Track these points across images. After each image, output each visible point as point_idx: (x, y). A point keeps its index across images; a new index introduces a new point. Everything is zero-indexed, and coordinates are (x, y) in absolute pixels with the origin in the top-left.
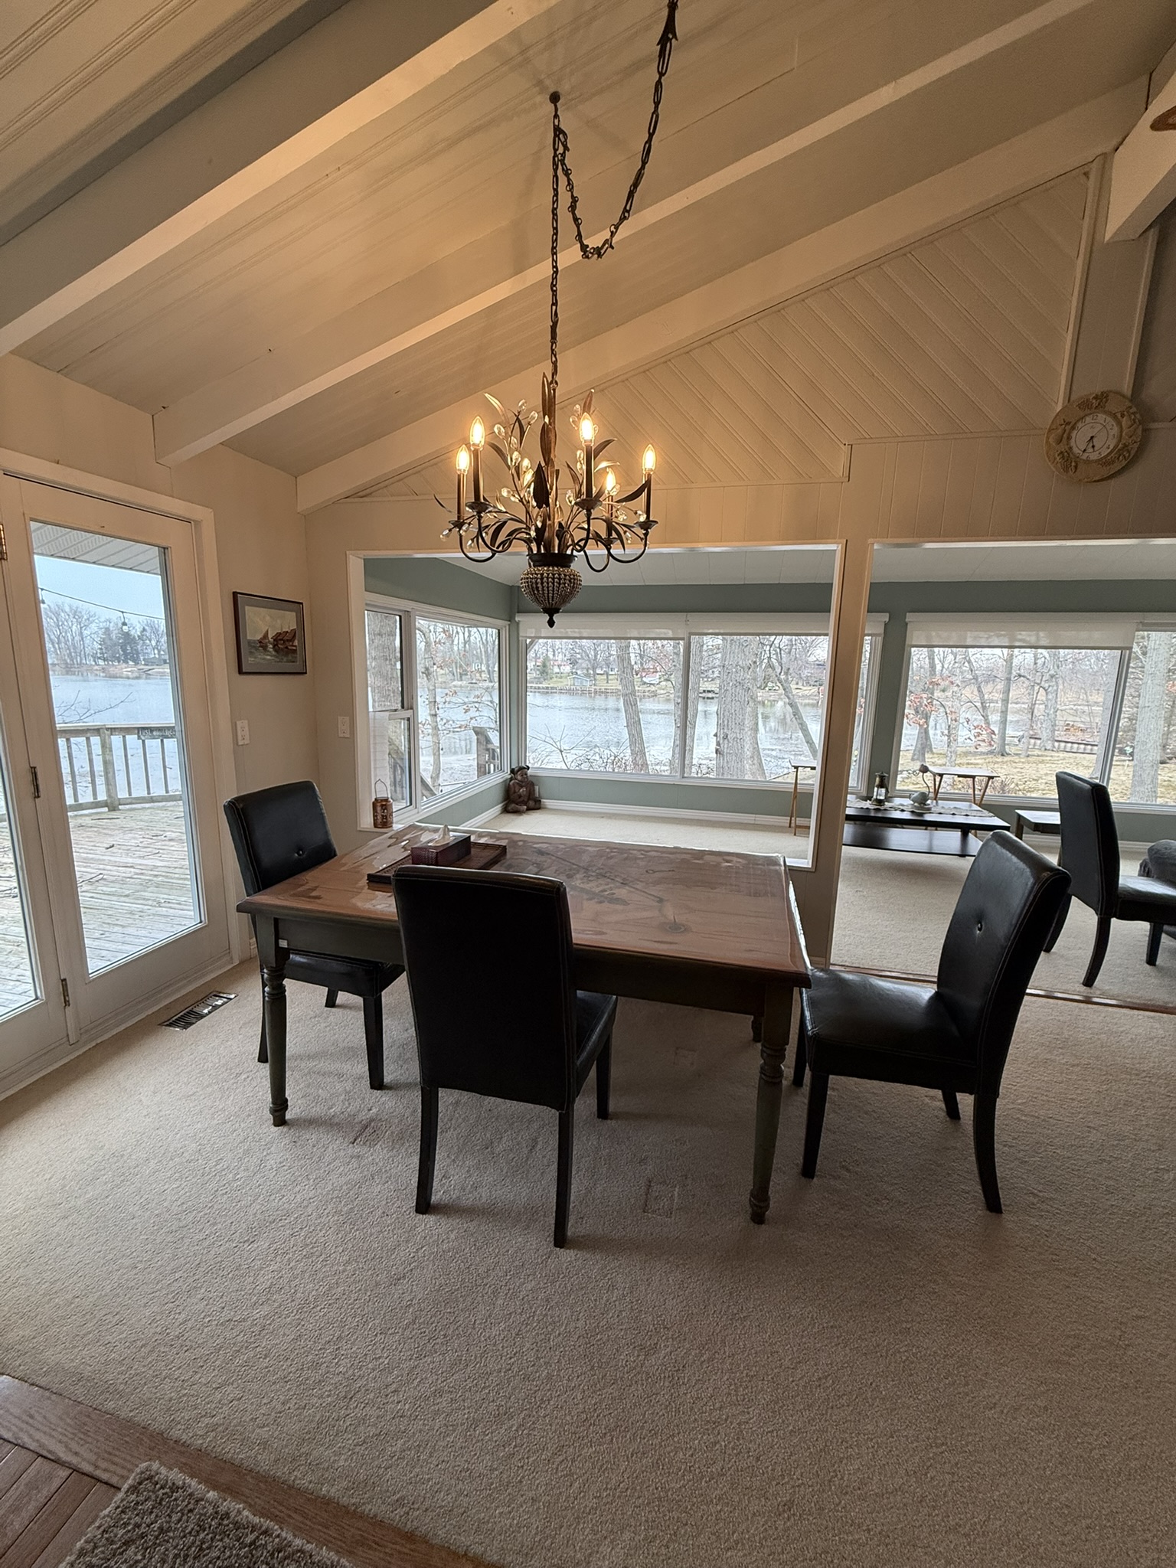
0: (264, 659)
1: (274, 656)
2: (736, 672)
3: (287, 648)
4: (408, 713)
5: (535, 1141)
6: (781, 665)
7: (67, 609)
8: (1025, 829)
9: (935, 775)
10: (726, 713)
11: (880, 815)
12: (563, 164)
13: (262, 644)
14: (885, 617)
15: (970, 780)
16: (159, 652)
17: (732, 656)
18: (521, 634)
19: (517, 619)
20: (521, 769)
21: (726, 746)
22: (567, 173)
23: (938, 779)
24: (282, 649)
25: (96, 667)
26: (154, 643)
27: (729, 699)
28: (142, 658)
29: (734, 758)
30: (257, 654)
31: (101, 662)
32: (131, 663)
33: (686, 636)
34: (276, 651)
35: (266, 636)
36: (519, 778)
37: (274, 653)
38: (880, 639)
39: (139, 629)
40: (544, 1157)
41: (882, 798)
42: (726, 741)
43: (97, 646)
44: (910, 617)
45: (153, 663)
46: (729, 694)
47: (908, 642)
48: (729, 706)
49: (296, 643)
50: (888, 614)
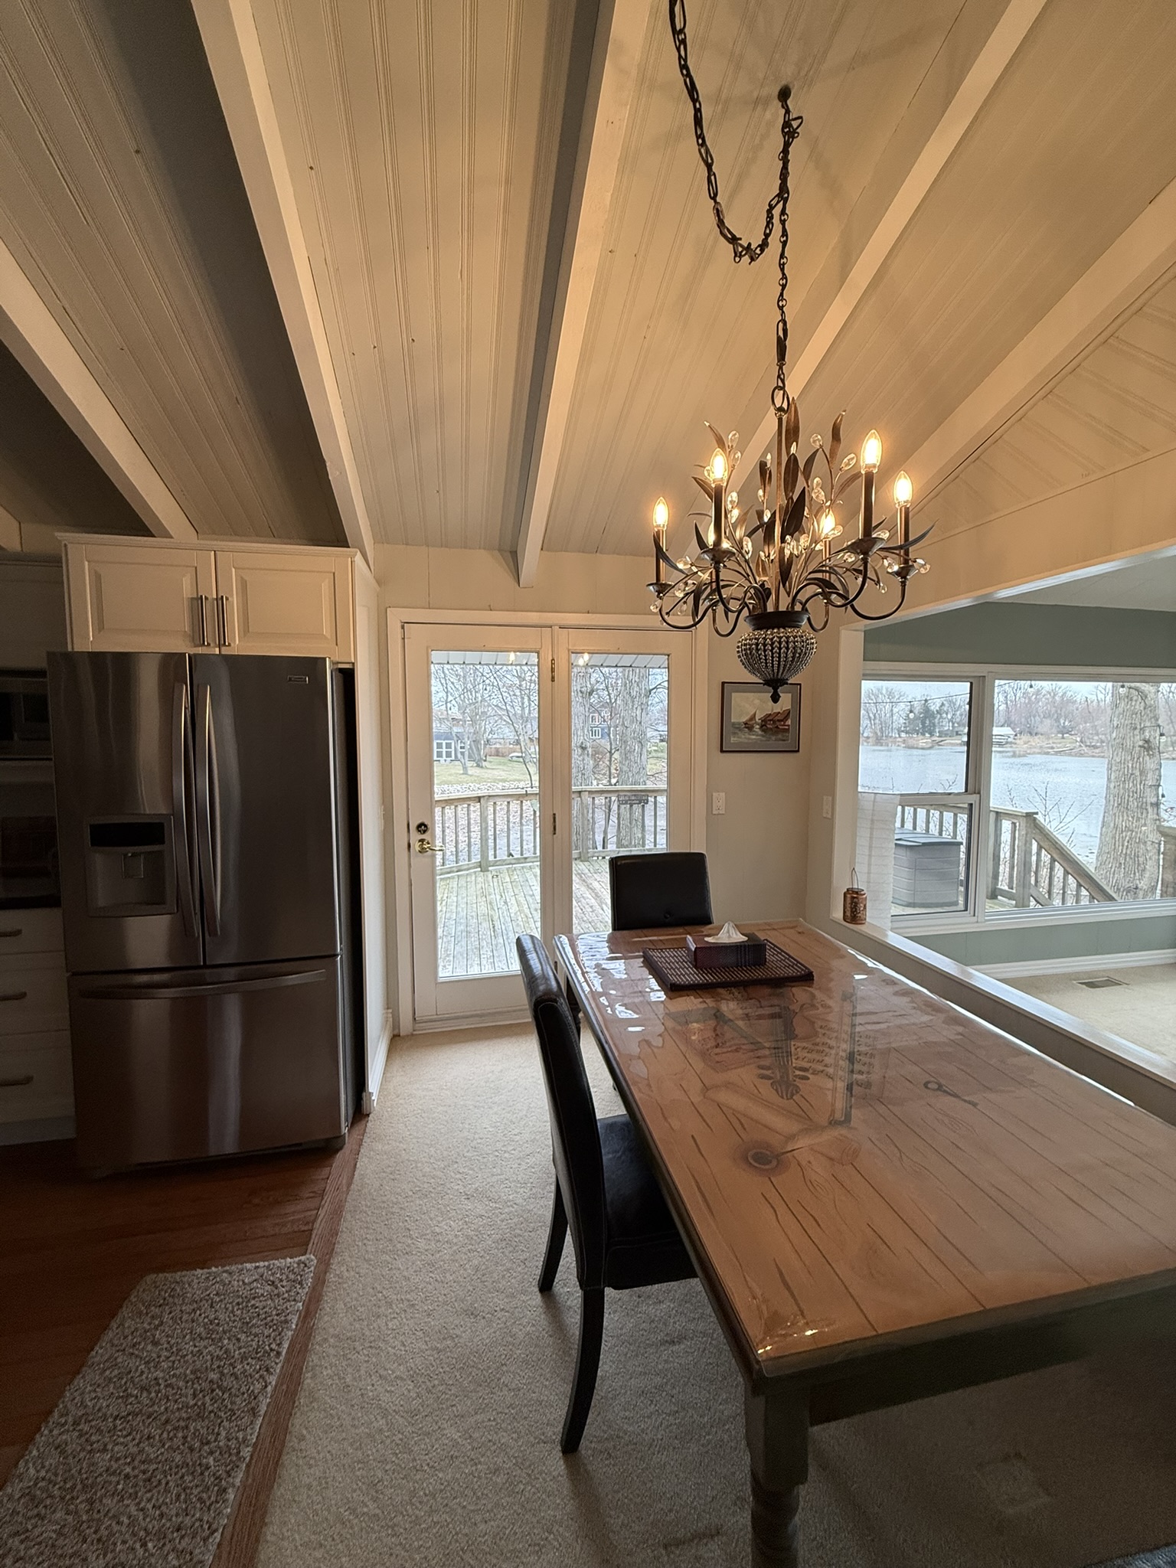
0: (749, 739)
1: (763, 736)
3: (777, 727)
4: (973, 799)
5: (681, 1338)
7: (884, 692)
13: (748, 726)
16: (953, 724)
24: (771, 729)
25: (899, 739)
26: (949, 717)
28: (937, 730)
30: (740, 734)
31: (903, 735)
32: (927, 735)
34: (763, 731)
35: (753, 717)
37: (760, 733)
39: (938, 703)
40: (666, 1361)
43: (902, 721)
45: (946, 735)
49: (789, 722)
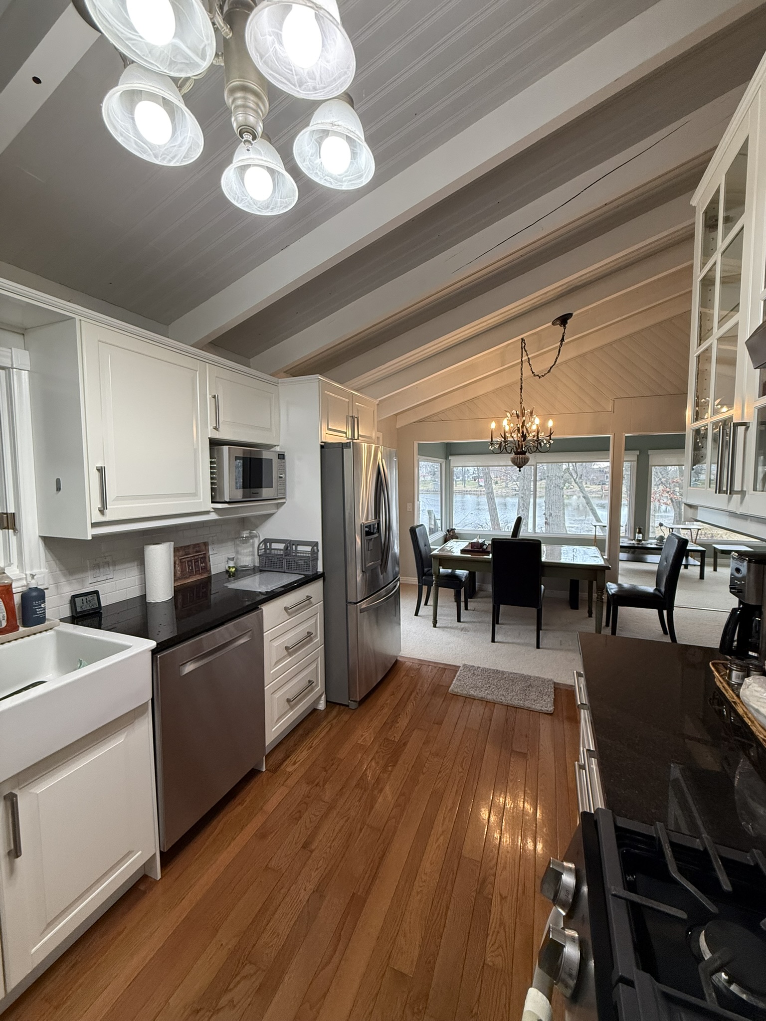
2: (555, 479)
6: (576, 472)
8: (719, 554)
9: (670, 528)
10: (550, 502)
11: (640, 546)
12: (524, 349)
14: (638, 452)
15: (689, 530)
17: (552, 471)
18: (451, 465)
19: (450, 458)
20: (452, 529)
21: (551, 520)
22: (526, 351)
23: (671, 530)
27: (552, 494)
29: (556, 526)
33: (534, 464)
36: (451, 534)
38: (635, 463)
41: (641, 539)
42: (551, 518)
44: (650, 452)
46: (551, 491)
47: (650, 464)
48: (552, 498)
50: (638, 451)
